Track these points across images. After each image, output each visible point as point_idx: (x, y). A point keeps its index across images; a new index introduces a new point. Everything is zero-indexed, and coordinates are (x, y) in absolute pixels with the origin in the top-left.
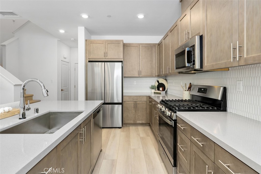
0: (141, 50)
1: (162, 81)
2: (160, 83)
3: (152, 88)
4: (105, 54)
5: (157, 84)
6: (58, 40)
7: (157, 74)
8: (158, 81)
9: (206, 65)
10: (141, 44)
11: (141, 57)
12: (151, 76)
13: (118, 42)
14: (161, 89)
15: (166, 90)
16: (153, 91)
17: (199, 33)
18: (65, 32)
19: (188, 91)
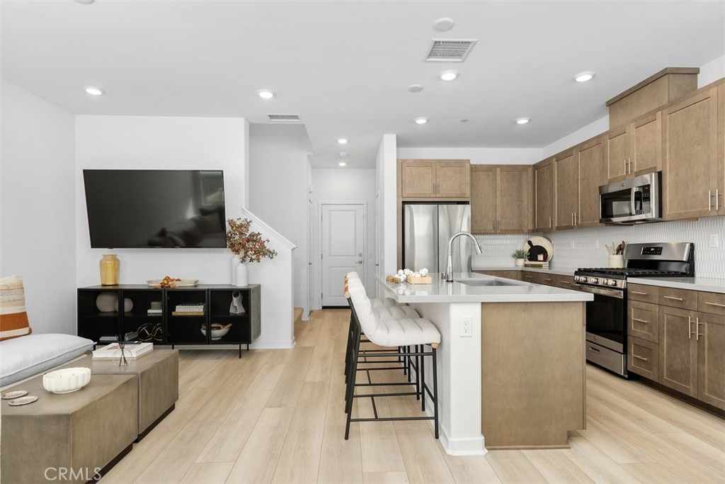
0: (499, 178)
1: (538, 241)
2: (534, 245)
3: (519, 255)
4: (436, 188)
5: (527, 248)
6: (308, 156)
7: (531, 228)
8: (530, 243)
9: (668, 212)
10: (499, 166)
11: (498, 193)
12: (518, 231)
13: (460, 164)
14: (541, 257)
15: (549, 258)
16: (521, 262)
17: (655, 168)
18: (348, 141)
19: (617, 254)
